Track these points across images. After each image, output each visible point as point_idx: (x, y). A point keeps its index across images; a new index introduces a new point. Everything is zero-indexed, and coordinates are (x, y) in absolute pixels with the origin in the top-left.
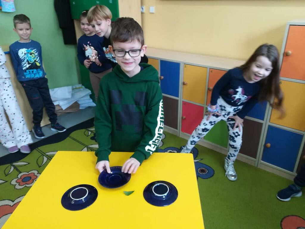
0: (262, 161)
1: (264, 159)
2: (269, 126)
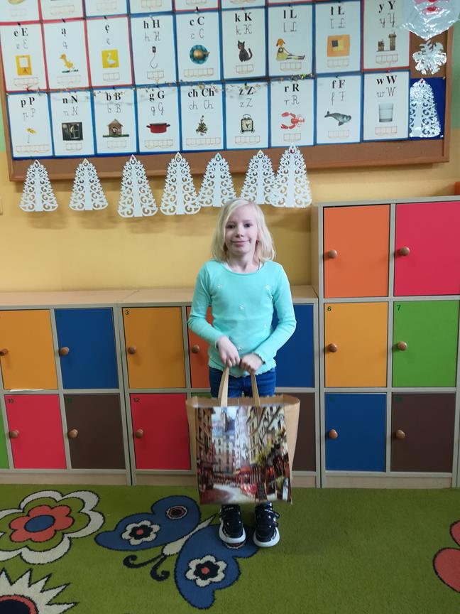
0: (327, 471)
1: (330, 466)
2: (327, 395)
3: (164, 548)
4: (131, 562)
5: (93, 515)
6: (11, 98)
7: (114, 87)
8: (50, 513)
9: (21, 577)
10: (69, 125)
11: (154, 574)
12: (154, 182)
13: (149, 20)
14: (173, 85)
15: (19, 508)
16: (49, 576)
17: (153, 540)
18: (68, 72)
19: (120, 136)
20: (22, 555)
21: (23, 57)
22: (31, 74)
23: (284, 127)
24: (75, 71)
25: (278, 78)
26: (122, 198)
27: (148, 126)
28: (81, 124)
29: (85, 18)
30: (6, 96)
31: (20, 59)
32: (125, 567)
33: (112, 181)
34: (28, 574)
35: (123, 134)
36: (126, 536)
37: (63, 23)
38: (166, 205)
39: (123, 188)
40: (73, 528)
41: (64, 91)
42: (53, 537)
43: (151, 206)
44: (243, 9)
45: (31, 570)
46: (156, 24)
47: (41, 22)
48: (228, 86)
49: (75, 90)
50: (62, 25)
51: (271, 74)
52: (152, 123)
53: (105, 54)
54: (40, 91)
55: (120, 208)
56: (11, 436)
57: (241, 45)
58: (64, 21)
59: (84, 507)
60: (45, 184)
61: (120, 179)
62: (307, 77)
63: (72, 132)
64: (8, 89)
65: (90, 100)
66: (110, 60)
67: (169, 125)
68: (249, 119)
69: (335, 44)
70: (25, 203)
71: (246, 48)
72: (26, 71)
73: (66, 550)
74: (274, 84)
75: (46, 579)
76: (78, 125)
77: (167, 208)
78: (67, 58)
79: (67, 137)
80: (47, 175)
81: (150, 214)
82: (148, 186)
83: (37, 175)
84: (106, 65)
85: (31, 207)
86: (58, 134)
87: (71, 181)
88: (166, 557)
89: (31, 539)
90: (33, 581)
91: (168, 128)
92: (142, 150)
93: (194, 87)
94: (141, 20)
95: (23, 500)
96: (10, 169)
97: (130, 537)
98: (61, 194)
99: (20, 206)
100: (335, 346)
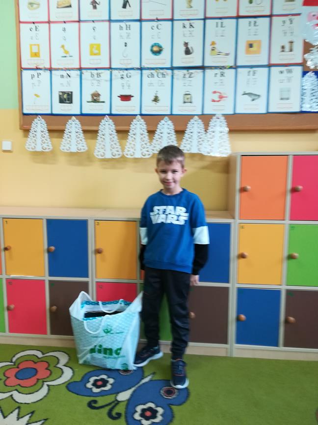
0: (236, 345)
1: (239, 340)
2: (239, 290)
3: (117, 396)
4: (94, 405)
5: (65, 369)
6: (25, 73)
7: (96, 69)
8: (34, 366)
9: (12, 413)
10: (64, 93)
11: (110, 414)
12: (120, 135)
13: (123, 24)
14: (138, 69)
15: (12, 362)
16: (33, 413)
17: (109, 390)
18: (65, 57)
19: (99, 102)
20: (13, 396)
21: (35, 45)
22: (39, 56)
23: (214, 101)
24: (70, 56)
25: (210, 68)
26: (98, 145)
27: (119, 97)
28: (72, 92)
29: (79, 21)
30: (21, 71)
31: (33, 47)
32: (89, 408)
33: (91, 133)
34: (17, 411)
35: (101, 100)
36: (89, 385)
37: (64, 24)
38: (129, 151)
39: (99, 138)
40: (51, 378)
41: (62, 69)
42: (35, 384)
43: (118, 151)
44: (188, 20)
45: (19, 408)
46: (128, 28)
47: (49, 22)
48: (176, 71)
49: (69, 69)
50: (64, 25)
51: (206, 65)
52: (122, 94)
53: (92, 46)
54: (46, 69)
55: (96, 151)
56: (8, 309)
57: (186, 44)
58: (65, 22)
59: (58, 363)
60: (44, 133)
61: (96, 132)
62: (231, 67)
63: (66, 98)
64: (23, 66)
65: (79, 77)
66: (95, 50)
67: (133, 96)
68: (189, 94)
69: (251, 46)
70: (30, 145)
71: (189, 46)
72: (36, 55)
73: (45, 394)
74: (208, 71)
75: (30, 415)
76: (70, 93)
77: (129, 153)
78: (65, 48)
79: (62, 101)
80: (46, 126)
81: (117, 157)
82: (116, 137)
83: (39, 126)
84: (92, 54)
85: (33, 147)
86: (56, 99)
87: (62, 131)
88: (118, 402)
89: (19, 385)
90: (20, 416)
91: (132, 98)
92: (113, 112)
93: (152, 71)
94: (118, 24)
95: (14, 356)
96: (20, 121)
97: (92, 387)
98: (55, 140)
99: (26, 147)
100: (246, 254)
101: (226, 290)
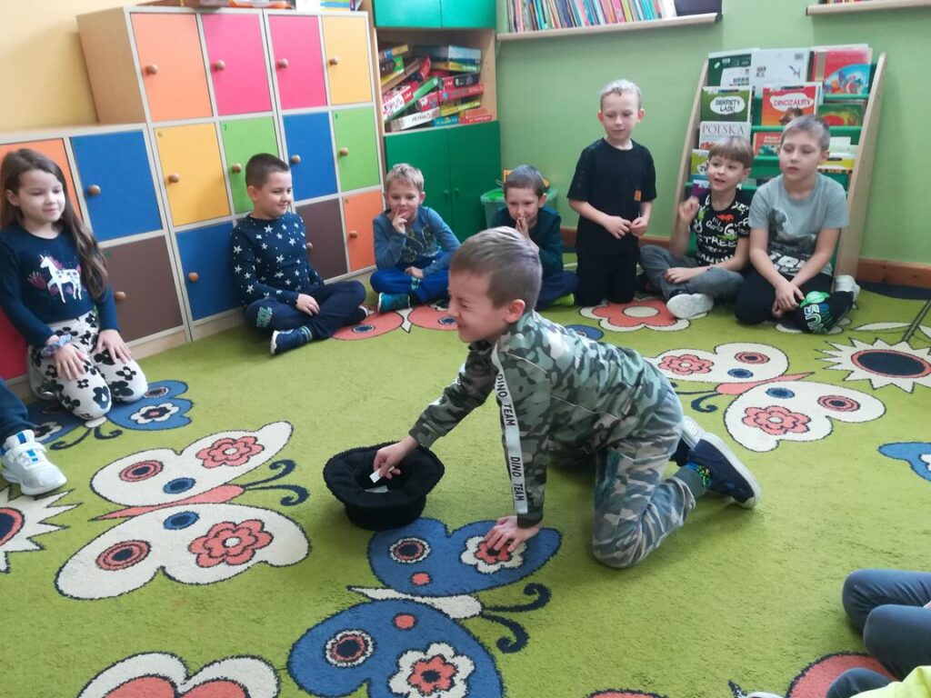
0: (195, 322)
1: (196, 314)
2: (179, 236)
11: (102, 438)
32: (60, 451)
88: (97, 429)
100: (177, 175)
101: (162, 239)
